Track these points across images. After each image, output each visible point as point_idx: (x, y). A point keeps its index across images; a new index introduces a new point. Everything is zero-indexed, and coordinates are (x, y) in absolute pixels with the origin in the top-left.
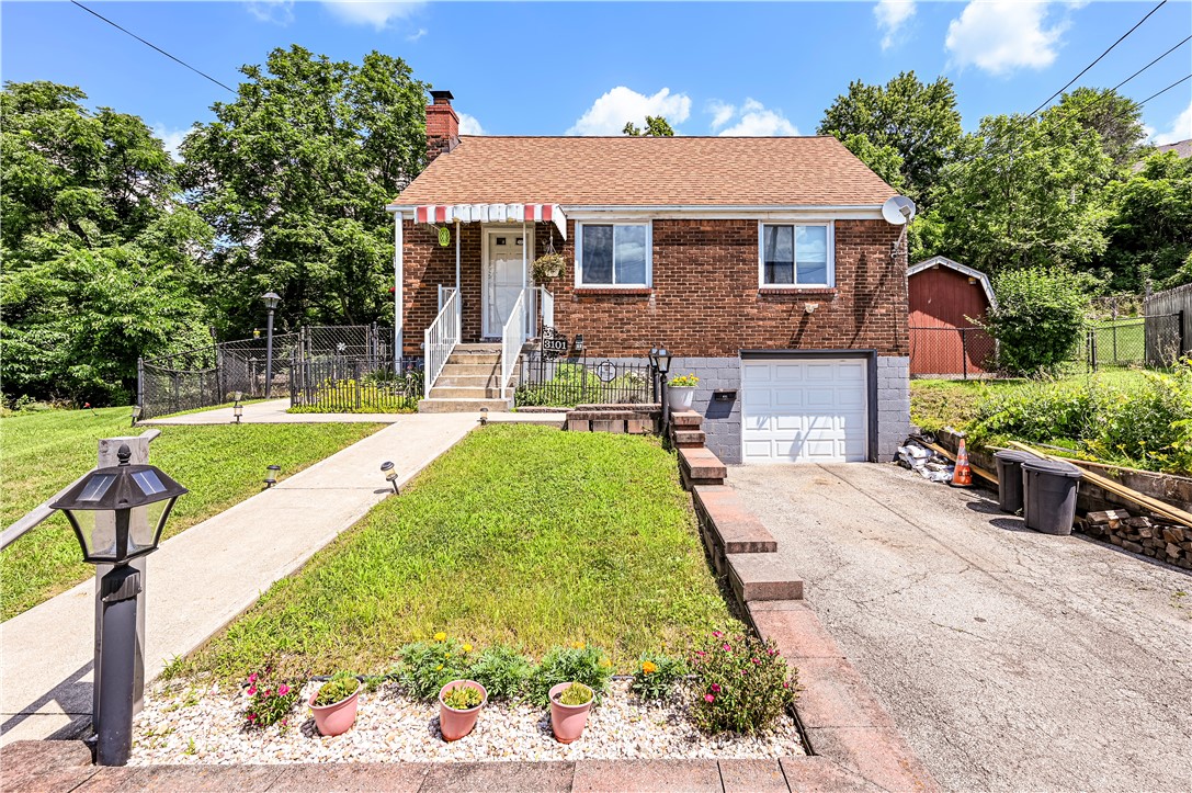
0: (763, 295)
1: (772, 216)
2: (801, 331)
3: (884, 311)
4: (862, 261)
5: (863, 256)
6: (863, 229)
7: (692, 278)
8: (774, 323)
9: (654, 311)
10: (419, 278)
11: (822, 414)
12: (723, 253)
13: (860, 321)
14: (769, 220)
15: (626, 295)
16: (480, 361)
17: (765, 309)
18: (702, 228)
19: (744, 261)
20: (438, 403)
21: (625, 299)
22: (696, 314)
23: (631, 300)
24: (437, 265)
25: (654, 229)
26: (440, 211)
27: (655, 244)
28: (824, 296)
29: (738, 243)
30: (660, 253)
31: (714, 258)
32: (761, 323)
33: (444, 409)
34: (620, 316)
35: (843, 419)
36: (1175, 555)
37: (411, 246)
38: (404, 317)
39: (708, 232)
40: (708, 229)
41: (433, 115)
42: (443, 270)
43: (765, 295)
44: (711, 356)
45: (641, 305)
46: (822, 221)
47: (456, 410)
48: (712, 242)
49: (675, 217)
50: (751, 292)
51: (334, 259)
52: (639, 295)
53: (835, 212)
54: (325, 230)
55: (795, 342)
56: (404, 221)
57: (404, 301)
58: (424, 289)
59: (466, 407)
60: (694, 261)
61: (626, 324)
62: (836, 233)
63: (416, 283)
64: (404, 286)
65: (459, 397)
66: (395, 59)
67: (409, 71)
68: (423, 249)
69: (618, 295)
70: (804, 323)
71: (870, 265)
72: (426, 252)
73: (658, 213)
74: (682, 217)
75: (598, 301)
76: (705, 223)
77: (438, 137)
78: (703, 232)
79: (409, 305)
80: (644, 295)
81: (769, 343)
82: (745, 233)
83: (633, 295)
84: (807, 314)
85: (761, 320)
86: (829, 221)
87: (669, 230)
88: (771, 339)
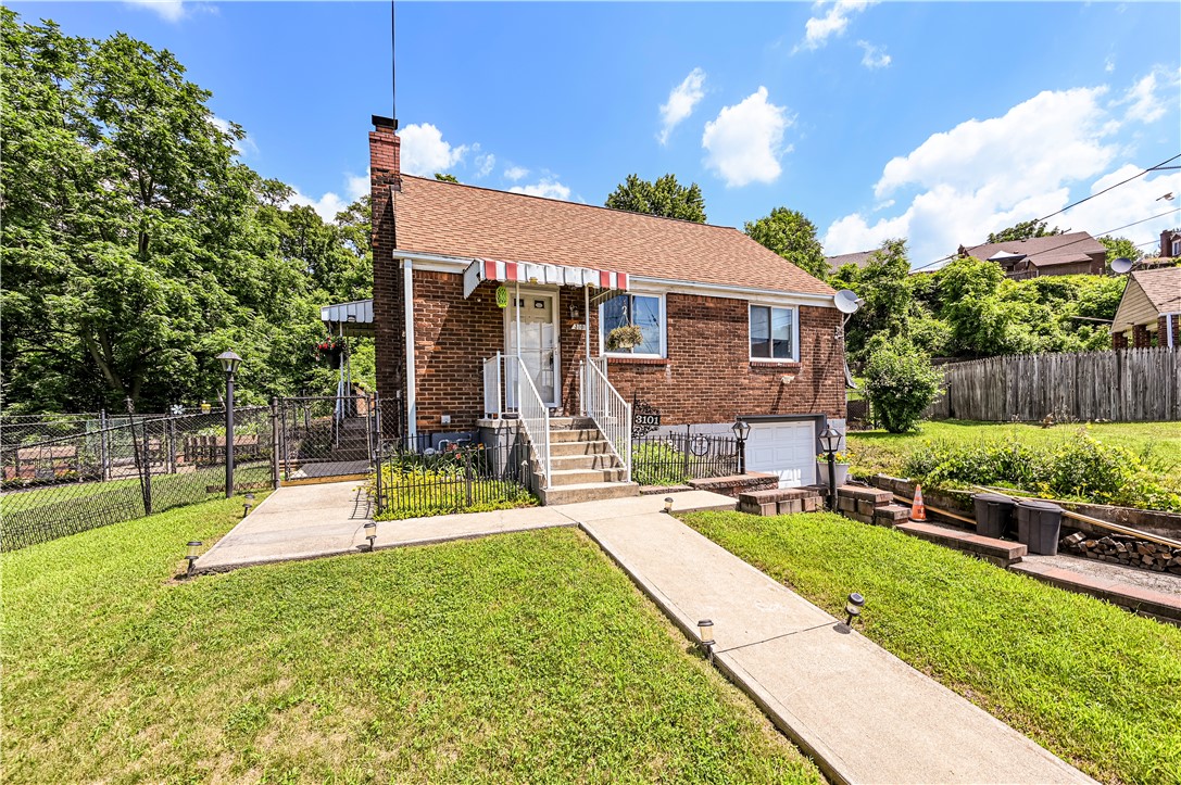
0: (753, 367)
1: (760, 298)
2: (779, 399)
3: (830, 382)
4: (818, 341)
5: (818, 337)
6: (817, 314)
7: (700, 350)
8: (759, 392)
9: (670, 381)
10: (432, 339)
11: (786, 469)
12: (723, 328)
13: (816, 391)
14: (757, 301)
15: (647, 365)
16: (561, 439)
17: (754, 380)
18: (707, 304)
19: (738, 336)
20: (568, 492)
21: (645, 369)
22: (703, 384)
23: (651, 369)
24: (454, 326)
25: (667, 302)
26: (511, 268)
27: (669, 315)
28: (793, 369)
29: (734, 320)
30: (674, 326)
31: (716, 332)
32: (751, 392)
33: (576, 498)
34: (641, 385)
35: (799, 471)
36: (1150, 563)
37: (421, 301)
38: (416, 385)
39: (711, 308)
40: (712, 305)
41: (379, 144)
42: (462, 332)
43: (755, 368)
44: (715, 422)
45: (658, 375)
46: (790, 305)
47: (588, 499)
48: (714, 318)
49: (687, 292)
50: (744, 364)
51: (91, 293)
52: (657, 365)
53: (801, 298)
54: (70, 253)
55: (775, 408)
56: (413, 271)
57: (416, 366)
58: (439, 353)
59: (598, 495)
60: (701, 335)
61: (646, 393)
62: (800, 316)
63: (430, 346)
64: (416, 348)
65: (577, 482)
66: (159, 50)
67: (181, 69)
68: (438, 306)
69: (640, 365)
70: (780, 392)
71: (822, 345)
72: (441, 309)
73: (672, 286)
74: (692, 292)
75: (621, 370)
76: (709, 300)
77: (387, 171)
78: (708, 308)
79: (423, 371)
80: (661, 365)
81: (758, 409)
82: (739, 311)
83: (652, 365)
84: (783, 384)
85: (752, 389)
86: (794, 306)
87: (680, 303)
88: (758, 406)
